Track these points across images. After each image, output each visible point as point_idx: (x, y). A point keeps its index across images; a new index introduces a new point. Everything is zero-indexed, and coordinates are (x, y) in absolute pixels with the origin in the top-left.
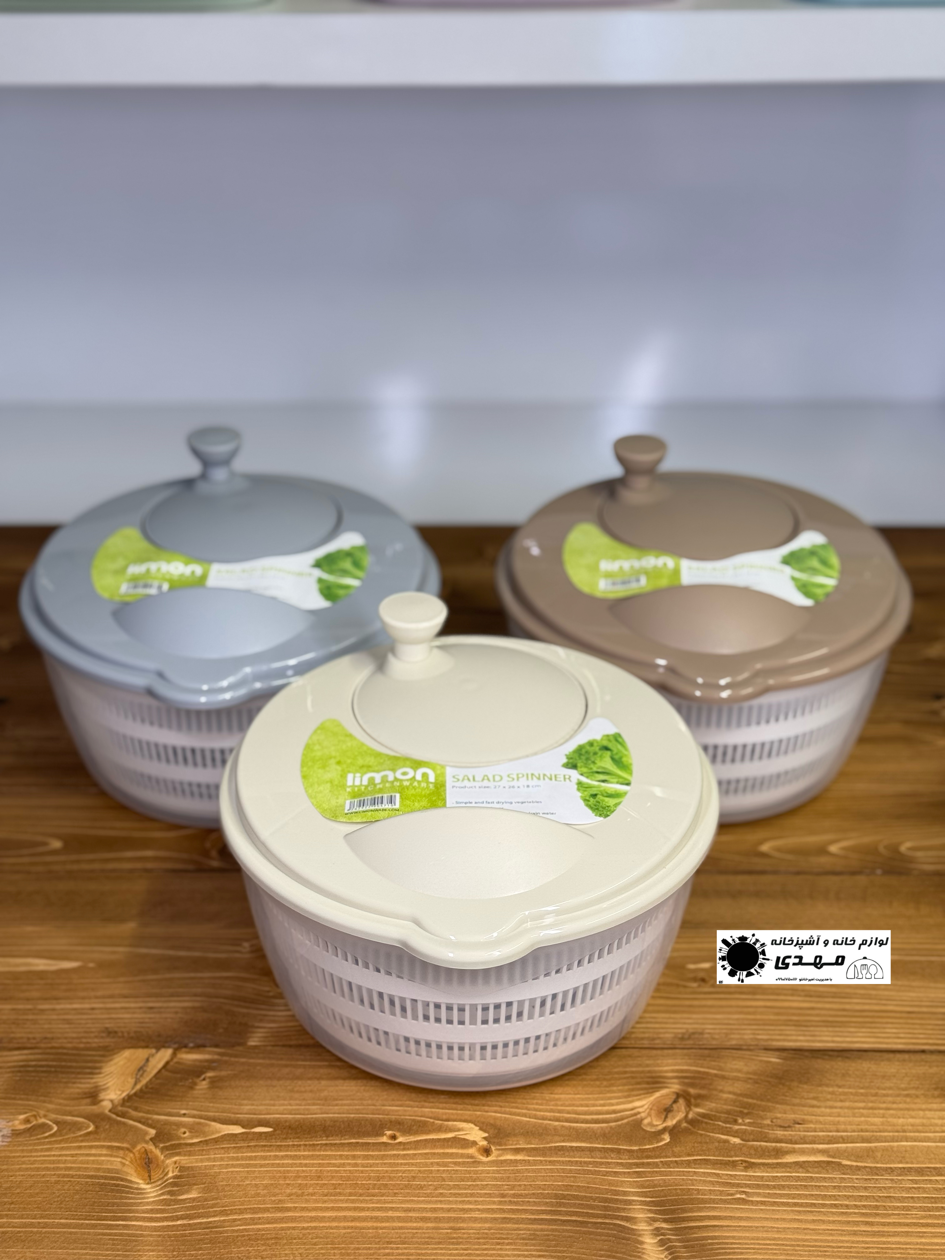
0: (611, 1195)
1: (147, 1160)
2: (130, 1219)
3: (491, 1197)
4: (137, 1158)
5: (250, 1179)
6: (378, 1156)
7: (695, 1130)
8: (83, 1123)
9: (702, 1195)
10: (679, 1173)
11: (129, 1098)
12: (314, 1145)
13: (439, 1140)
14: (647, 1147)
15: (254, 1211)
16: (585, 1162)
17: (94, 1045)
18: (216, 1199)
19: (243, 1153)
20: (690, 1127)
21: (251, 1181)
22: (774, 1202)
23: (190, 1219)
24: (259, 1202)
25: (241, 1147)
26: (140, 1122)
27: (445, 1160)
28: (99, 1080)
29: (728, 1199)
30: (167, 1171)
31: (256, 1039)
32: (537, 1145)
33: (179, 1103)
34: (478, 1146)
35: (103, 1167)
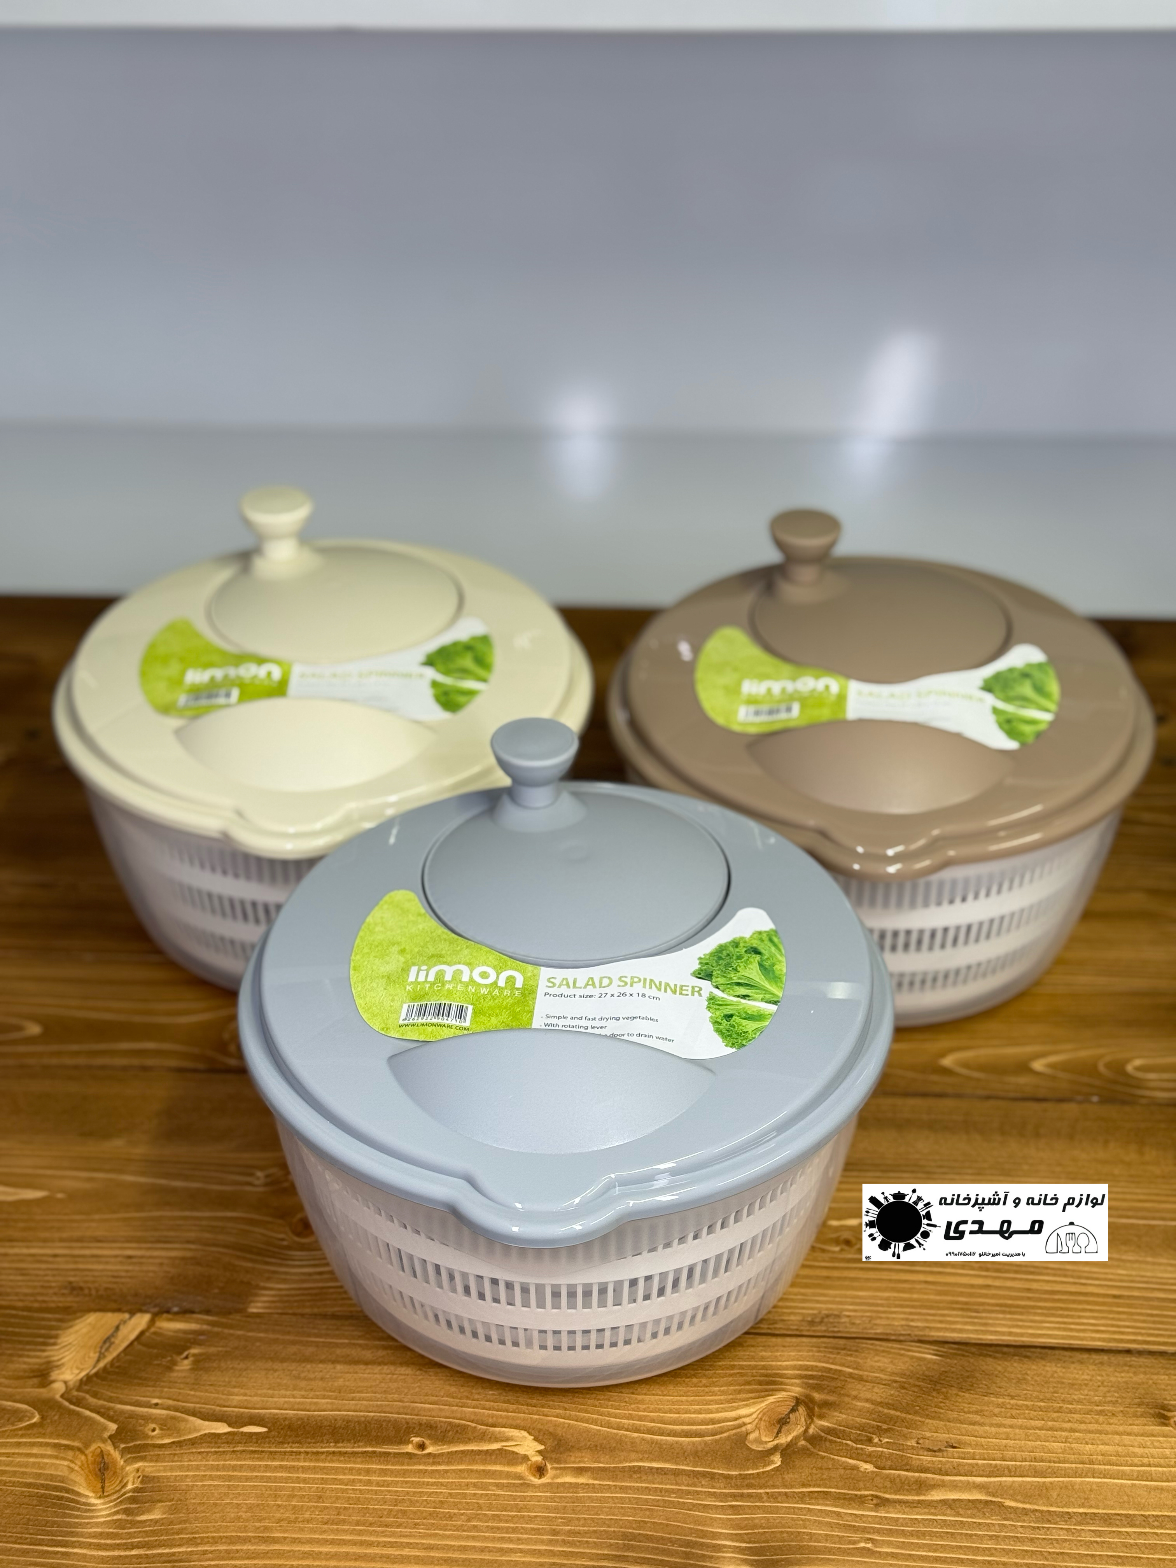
0: (695, 1537)
1: (102, 1465)
2: (72, 1545)
3: (539, 1534)
4: (90, 1462)
5: (231, 1496)
6: (398, 1471)
7: (815, 1451)
8: (26, 1411)
9: (815, 1542)
10: (789, 1510)
11: (88, 1380)
12: (318, 1453)
13: (480, 1452)
14: (750, 1472)
15: (232, 1540)
16: (667, 1490)
17: (53, 1305)
18: (185, 1522)
19: (225, 1460)
20: (809, 1446)
21: (232, 1499)
22: (910, 1555)
23: (149, 1549)
24: (240, 1530)
25: (224, 1452)
26: (98, 1413)
27: (485, 1481)
28: (54, 1353)
29: (849, 1549)
30: (125, 1481)
31: (259, 1305)
32: (607, 1464)
33: (151, 1389)
34: (529, 1462)
35: (46, 1472)
